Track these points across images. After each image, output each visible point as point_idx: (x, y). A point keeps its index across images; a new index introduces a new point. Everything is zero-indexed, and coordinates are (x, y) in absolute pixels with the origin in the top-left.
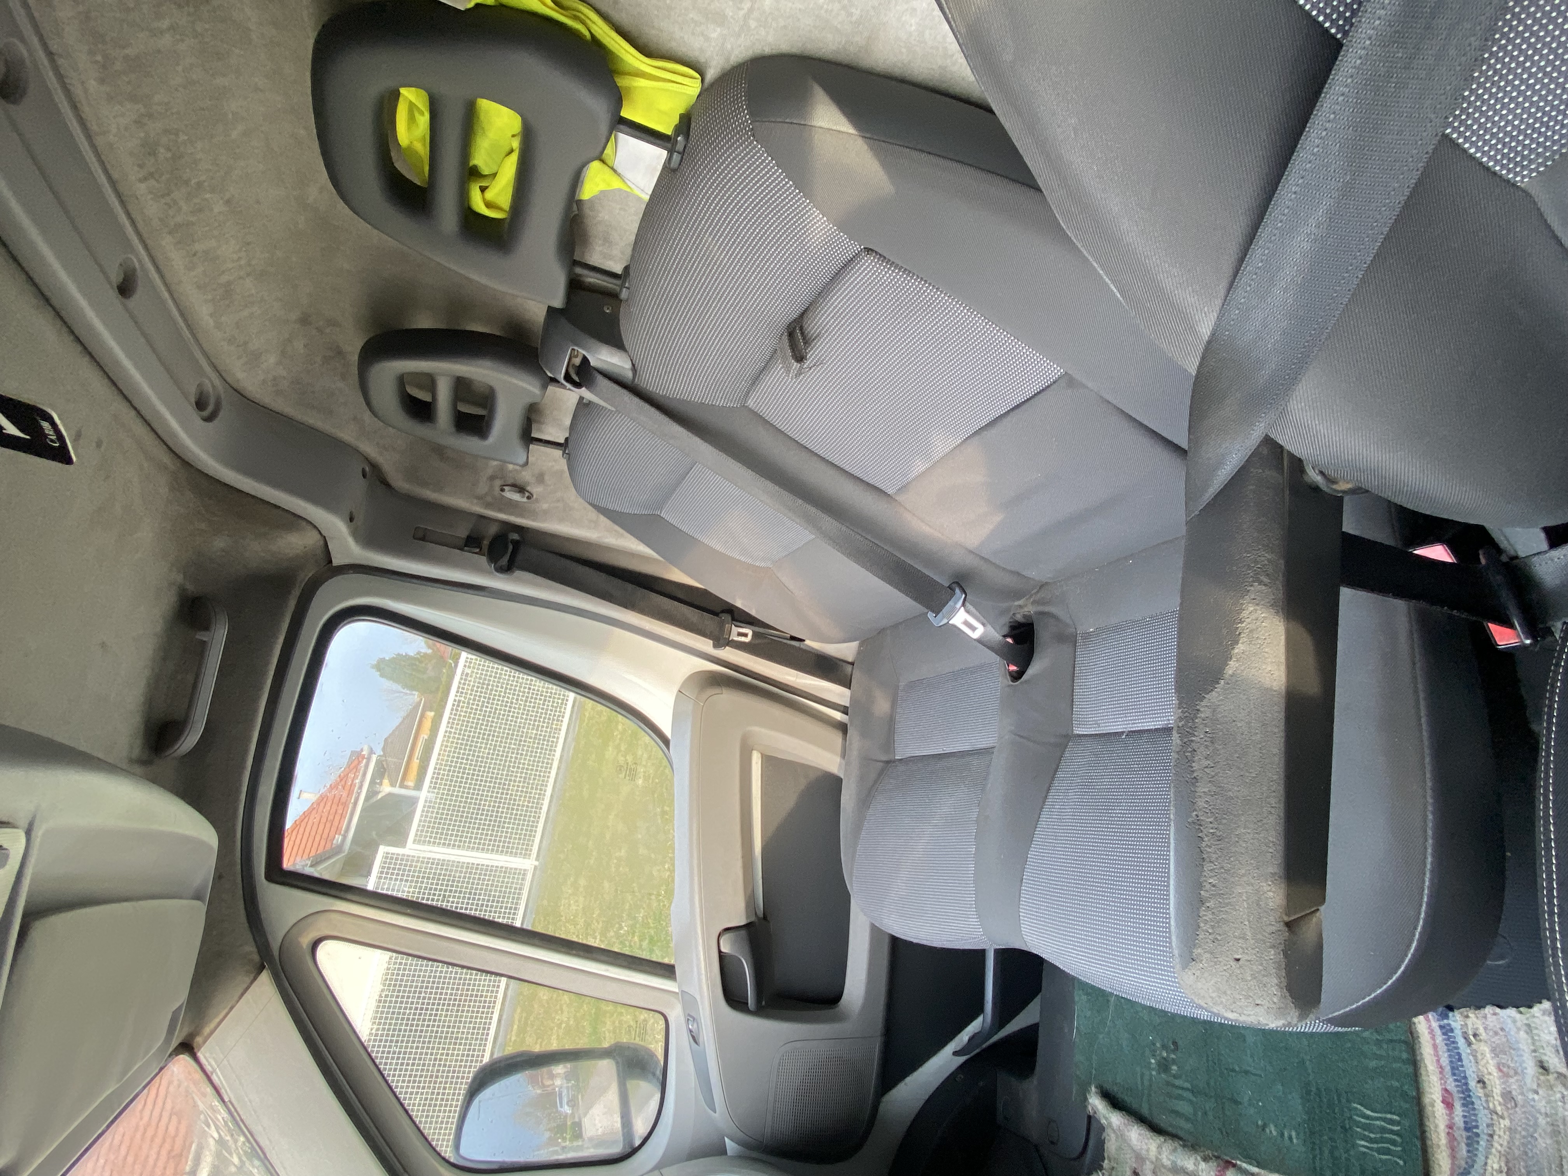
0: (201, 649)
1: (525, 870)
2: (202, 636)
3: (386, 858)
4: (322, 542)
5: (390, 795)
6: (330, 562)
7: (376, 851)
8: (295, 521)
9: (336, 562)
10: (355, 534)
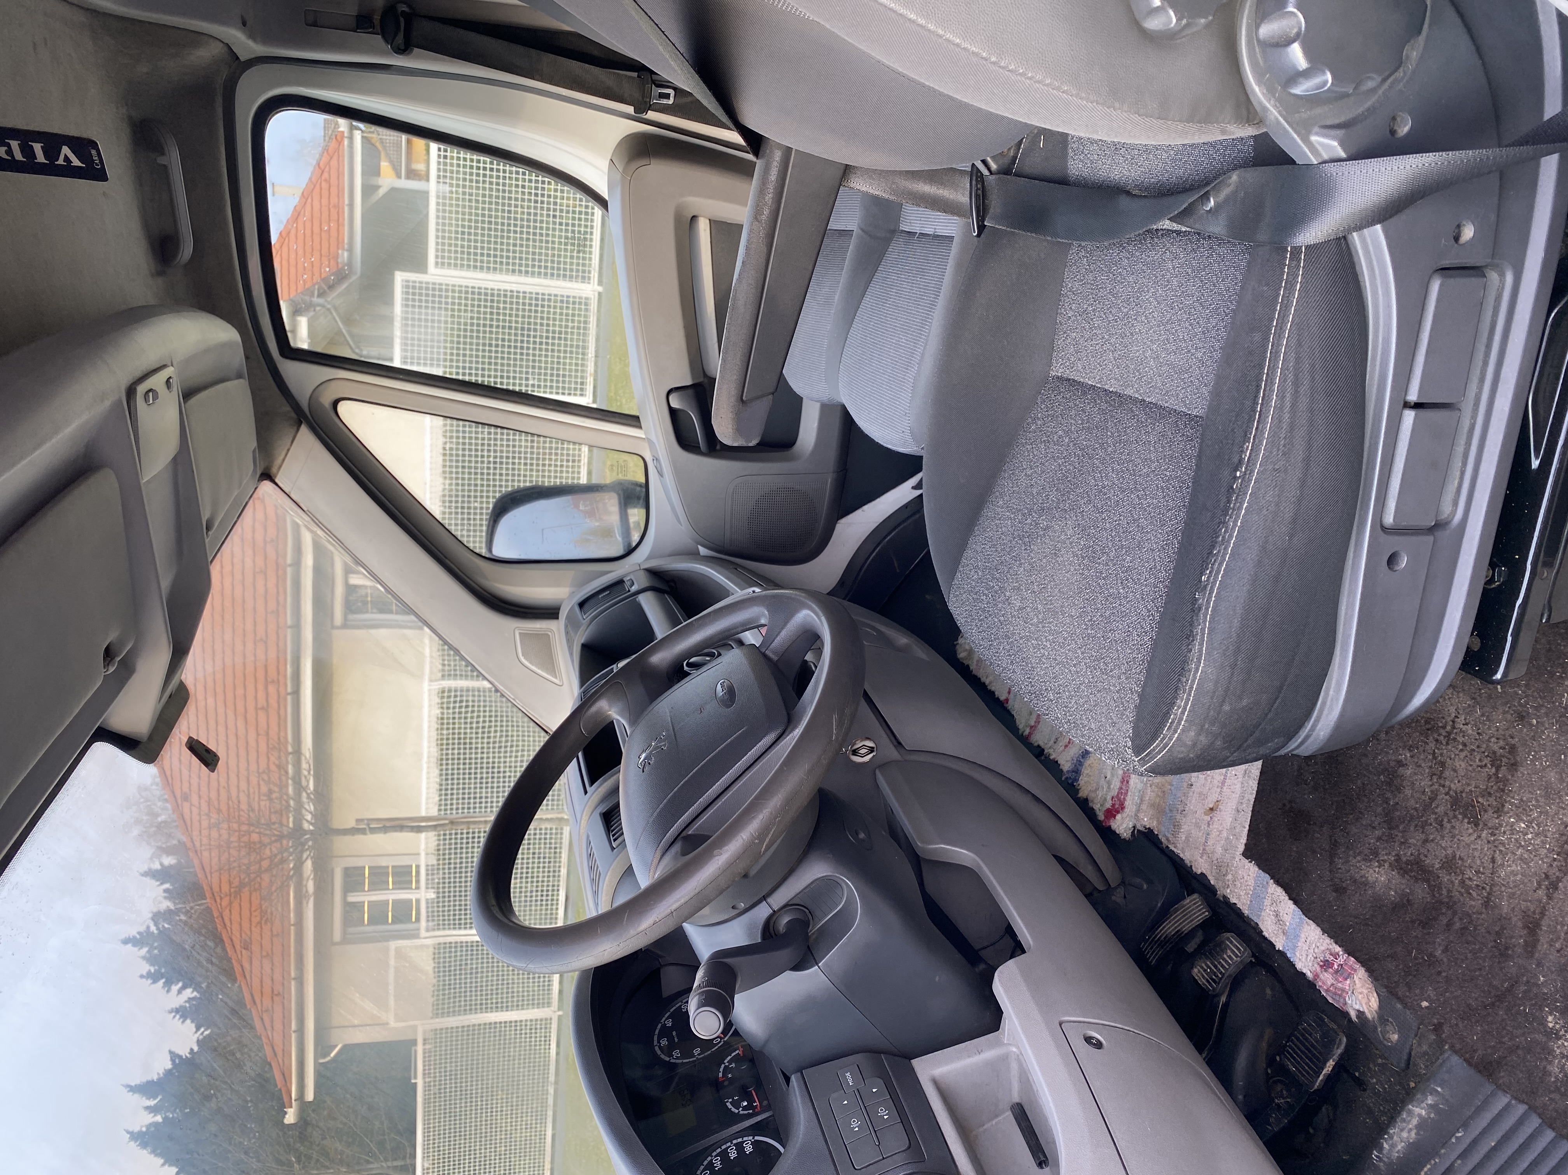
0: (164, 171)
1: (587, 299)
2: (161, 160)
3: (407, 287)
4: (226, 48)
5: (393, 190)
6: (238, 58)
7: (392, 281)
8: (197, 38)
9: (242, 59)
10: (252, 36)
